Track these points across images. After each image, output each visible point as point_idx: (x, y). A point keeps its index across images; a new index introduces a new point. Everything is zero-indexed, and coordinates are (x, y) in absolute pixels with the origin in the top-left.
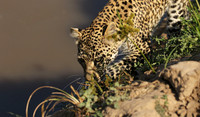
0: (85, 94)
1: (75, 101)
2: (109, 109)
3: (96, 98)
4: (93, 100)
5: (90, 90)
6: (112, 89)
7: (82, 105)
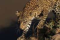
0: (50, 24)
1: (47, 26)
2: (57, 28)
3: (53, 25)
4: (52, 26)
5: (52, 23)
6: (58, 22)
7: (49, 27)
